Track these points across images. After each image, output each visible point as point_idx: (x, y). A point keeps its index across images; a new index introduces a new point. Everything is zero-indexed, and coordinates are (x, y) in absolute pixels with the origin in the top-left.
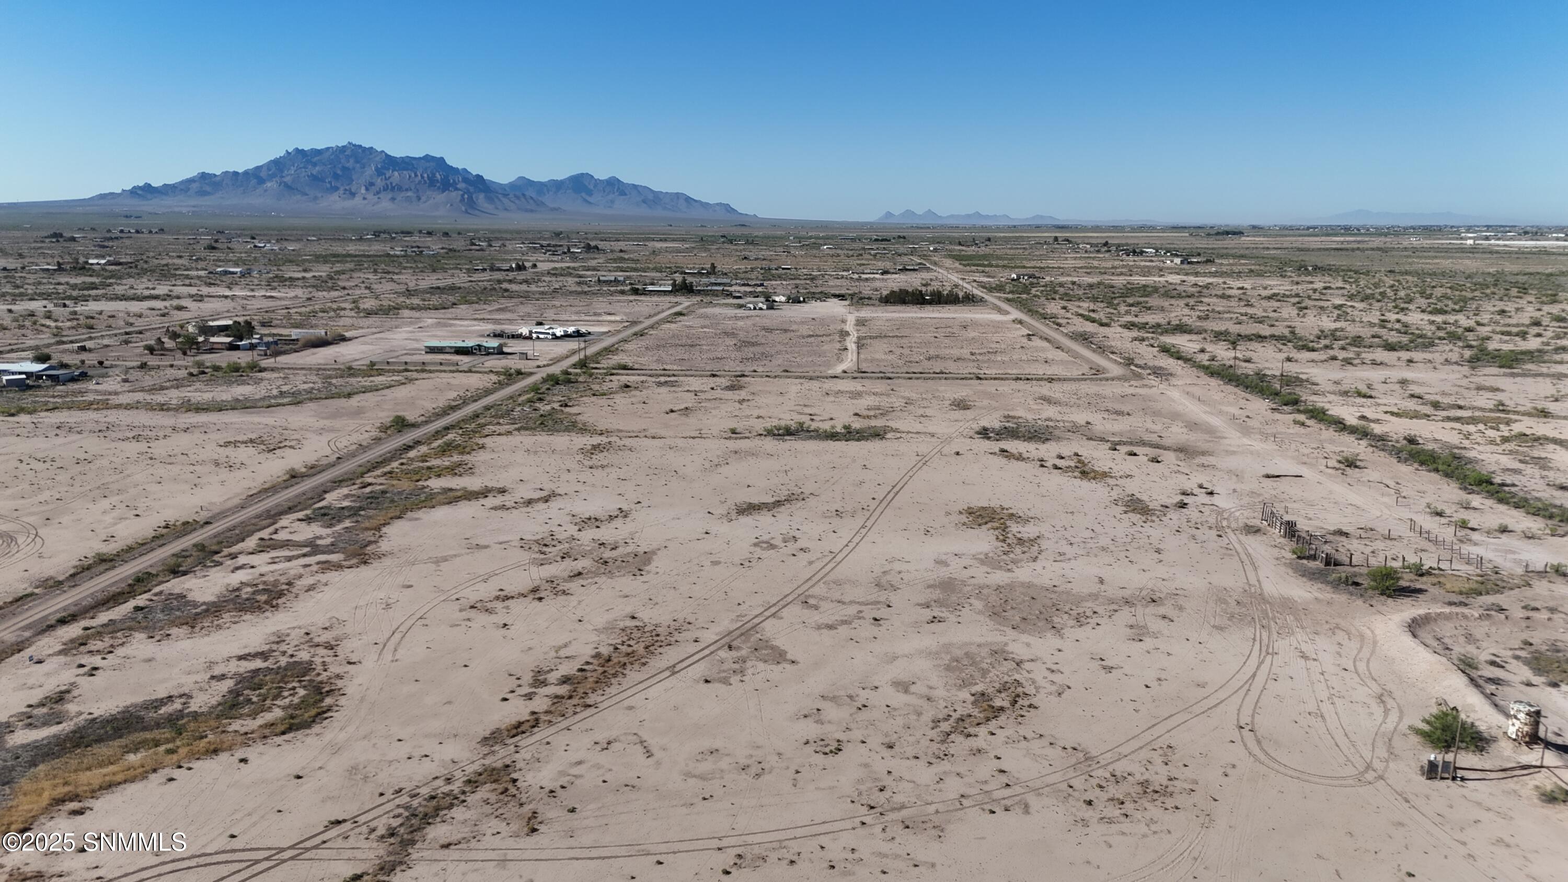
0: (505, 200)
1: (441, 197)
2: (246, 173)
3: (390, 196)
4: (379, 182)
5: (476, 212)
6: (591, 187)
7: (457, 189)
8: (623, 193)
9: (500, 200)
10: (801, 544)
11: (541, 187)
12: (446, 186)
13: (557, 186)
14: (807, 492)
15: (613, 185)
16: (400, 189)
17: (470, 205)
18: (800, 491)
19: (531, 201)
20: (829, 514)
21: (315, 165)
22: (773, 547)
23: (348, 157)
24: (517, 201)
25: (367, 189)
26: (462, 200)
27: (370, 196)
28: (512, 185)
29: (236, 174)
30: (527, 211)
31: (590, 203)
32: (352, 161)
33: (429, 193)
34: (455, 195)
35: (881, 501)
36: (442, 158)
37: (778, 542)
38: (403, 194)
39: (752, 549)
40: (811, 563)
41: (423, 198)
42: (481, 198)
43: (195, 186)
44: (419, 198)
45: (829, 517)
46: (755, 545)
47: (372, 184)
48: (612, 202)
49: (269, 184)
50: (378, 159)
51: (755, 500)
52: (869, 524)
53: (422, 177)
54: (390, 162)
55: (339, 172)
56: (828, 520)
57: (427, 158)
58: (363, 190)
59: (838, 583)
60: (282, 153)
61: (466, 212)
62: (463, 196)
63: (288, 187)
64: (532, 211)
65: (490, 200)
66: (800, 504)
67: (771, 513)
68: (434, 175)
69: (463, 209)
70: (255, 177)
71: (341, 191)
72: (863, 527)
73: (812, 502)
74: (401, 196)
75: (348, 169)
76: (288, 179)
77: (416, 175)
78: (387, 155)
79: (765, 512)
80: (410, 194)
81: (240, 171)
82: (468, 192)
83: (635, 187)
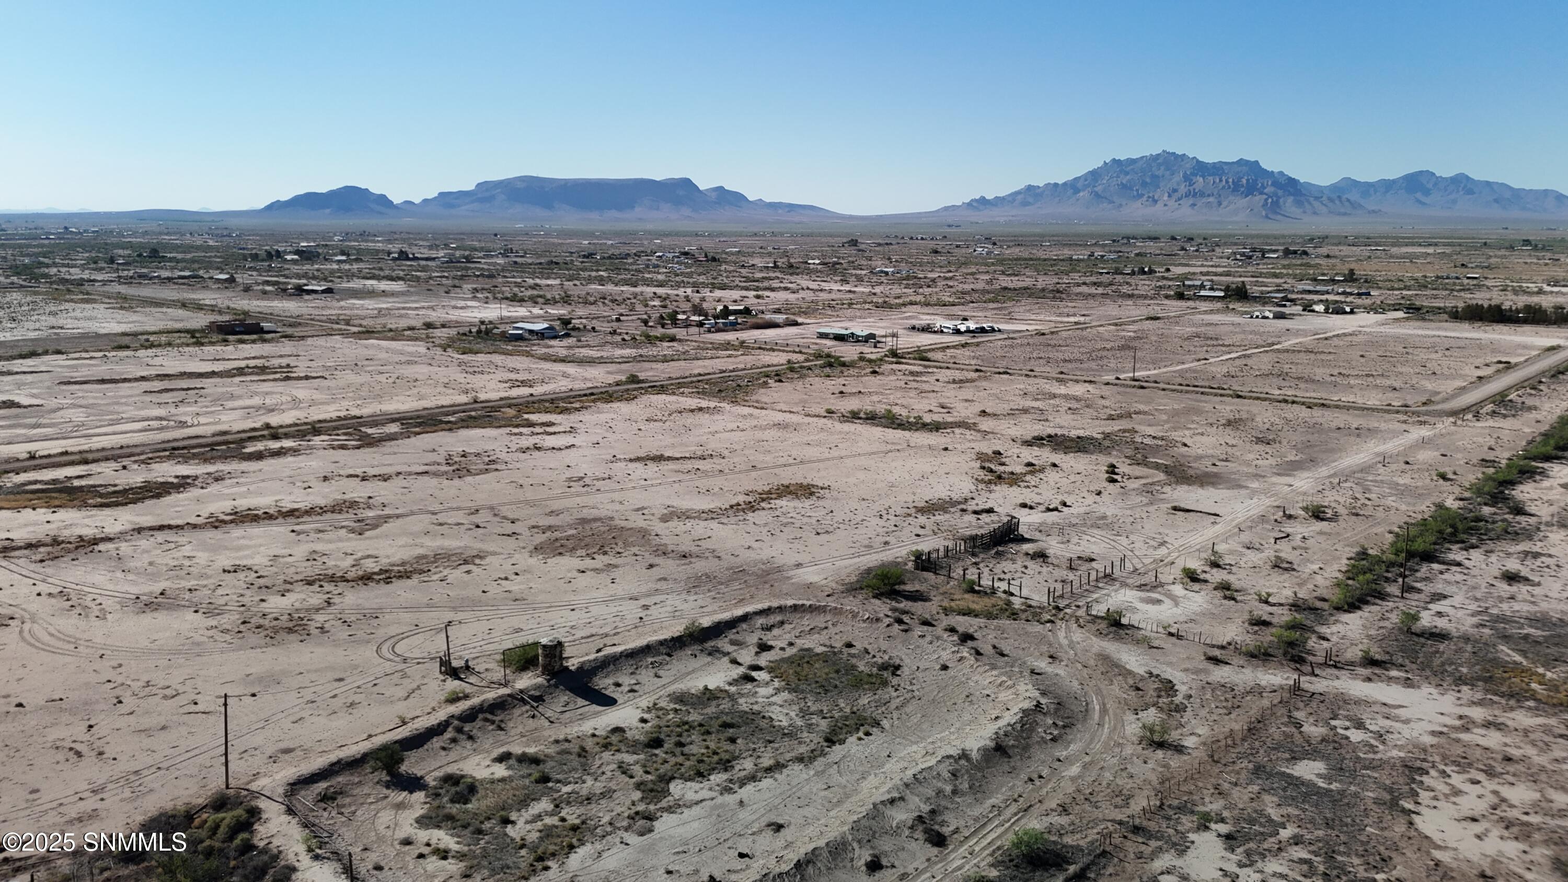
0: (1316, 204)
1: (1243, 202)
2: (1065, 184)
3: (1191, 202)
4: (1183, 189)
5: (1279, 217)
6: (1430, 186)
7: (1262, 193)
8: (1470, 192)
9: (1310, 203)
11: (1367, 188)
12: (1251, 190)
13: (1387, 186)
15: (1462, 183)
16: (1202, 195)
17: (1273, 208)
19: (1347, 204)
21: (1127, 173)
23: (1159, 165)
24: (1330, 204)
25: (1170, 196)
26: (1265, 204)
27: (1172, 203)
28: (1334, 187)
29: (1056, 185)
30: (1339, 214)
31: (1424, 204)
32: (1162, 168)
33: (1231, 198)
34: (1258, 199)
36: (1257, 162)
38: (1204, 200)
41: (1225, 204)
42: (1288, 204)
43: (1020, 197)
44: (1220, 204)
47: (1175, 191)
48: (1454, 202)
49: (1081, 194)
50: (1188, 166)
53: (1227, 182)
54: (1201, 168)
55: (1148, 180)
57: (1241, 162)
58: (1166, 198)
60: (1100, 164)
61: (1267, 217)
62: (1266, 200)
63: (1097, 195)
64: (1345, 214)
65: (1299, 204)
68: (1240, 178)
69: (1264, 213)
70: (1073, 186)
71: (1145, 198)
74: (1201, 202)
75: (1158, 177)
76: (1099, 189)
77: (1221, 180)
78: (1198, 161)
80: (1211, 199)
81: (1060, 182)
82: (1276, 194)
83: (1488, 183)
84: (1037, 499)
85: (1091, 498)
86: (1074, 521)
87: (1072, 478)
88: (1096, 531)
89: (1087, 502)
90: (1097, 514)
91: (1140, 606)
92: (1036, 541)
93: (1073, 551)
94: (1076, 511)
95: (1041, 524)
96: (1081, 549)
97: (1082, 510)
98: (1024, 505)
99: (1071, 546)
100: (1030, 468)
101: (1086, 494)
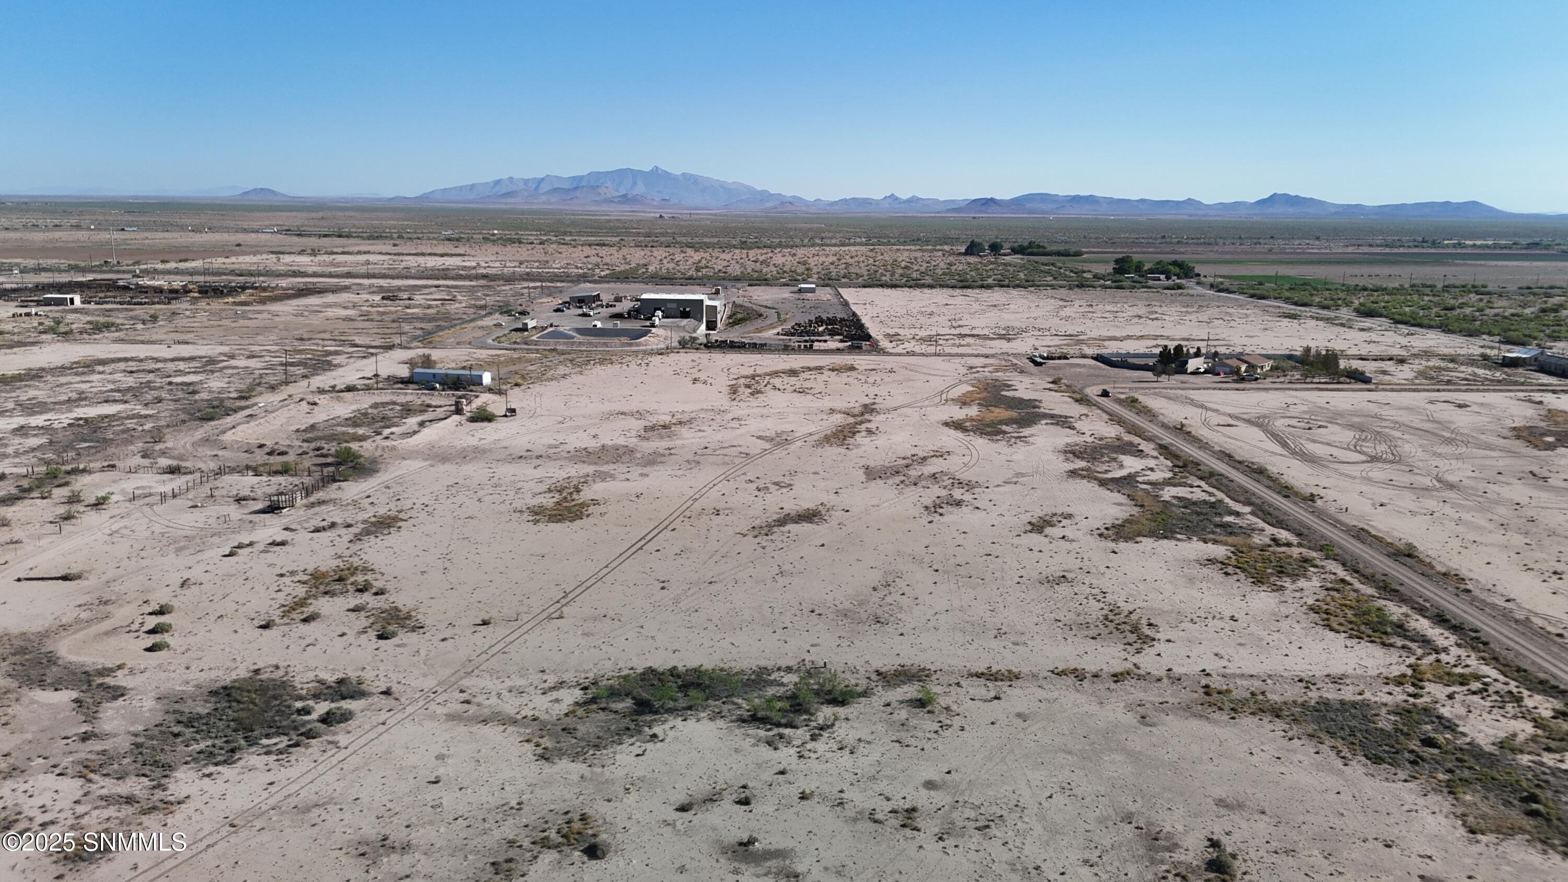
10: (754, 486)
14: (750, 538)
18: (758, 540)
20: (726, 512)
22: (776, 484)
35: (666, 528)
37: (773, 488)
39: (792, 482)
40: (744, 474)
45: (726, 509)
46: (791, 485)
51: (806, 527)
52: (690, 502)
56: (727, 506)
59: (725, 463)
66: (757, 523)
67: (786, 511)
72: (696, 499)
73: (744, 526)
79: (793, 513)
84: (270, 558)
85: (196, 573)
86: (216, 540)
87: (228, 606)
88: (189, 533)
89: (202, 567)
90: (187, 552)
91: (154, 484)
92: (251, 513)
93: (213, 511)
94: (214, 553)
95: (253, 529)
96: (204, 514)
97: (207, 555)
98: (282, 544)
99: (215, 515)
100: (308, 611)
101: (205, 578)
